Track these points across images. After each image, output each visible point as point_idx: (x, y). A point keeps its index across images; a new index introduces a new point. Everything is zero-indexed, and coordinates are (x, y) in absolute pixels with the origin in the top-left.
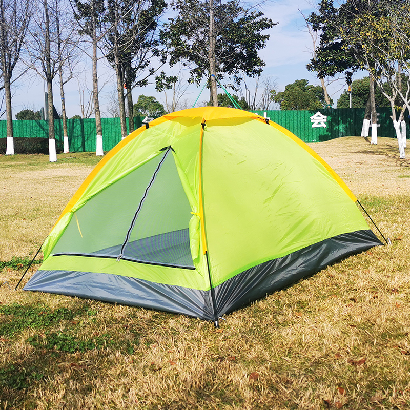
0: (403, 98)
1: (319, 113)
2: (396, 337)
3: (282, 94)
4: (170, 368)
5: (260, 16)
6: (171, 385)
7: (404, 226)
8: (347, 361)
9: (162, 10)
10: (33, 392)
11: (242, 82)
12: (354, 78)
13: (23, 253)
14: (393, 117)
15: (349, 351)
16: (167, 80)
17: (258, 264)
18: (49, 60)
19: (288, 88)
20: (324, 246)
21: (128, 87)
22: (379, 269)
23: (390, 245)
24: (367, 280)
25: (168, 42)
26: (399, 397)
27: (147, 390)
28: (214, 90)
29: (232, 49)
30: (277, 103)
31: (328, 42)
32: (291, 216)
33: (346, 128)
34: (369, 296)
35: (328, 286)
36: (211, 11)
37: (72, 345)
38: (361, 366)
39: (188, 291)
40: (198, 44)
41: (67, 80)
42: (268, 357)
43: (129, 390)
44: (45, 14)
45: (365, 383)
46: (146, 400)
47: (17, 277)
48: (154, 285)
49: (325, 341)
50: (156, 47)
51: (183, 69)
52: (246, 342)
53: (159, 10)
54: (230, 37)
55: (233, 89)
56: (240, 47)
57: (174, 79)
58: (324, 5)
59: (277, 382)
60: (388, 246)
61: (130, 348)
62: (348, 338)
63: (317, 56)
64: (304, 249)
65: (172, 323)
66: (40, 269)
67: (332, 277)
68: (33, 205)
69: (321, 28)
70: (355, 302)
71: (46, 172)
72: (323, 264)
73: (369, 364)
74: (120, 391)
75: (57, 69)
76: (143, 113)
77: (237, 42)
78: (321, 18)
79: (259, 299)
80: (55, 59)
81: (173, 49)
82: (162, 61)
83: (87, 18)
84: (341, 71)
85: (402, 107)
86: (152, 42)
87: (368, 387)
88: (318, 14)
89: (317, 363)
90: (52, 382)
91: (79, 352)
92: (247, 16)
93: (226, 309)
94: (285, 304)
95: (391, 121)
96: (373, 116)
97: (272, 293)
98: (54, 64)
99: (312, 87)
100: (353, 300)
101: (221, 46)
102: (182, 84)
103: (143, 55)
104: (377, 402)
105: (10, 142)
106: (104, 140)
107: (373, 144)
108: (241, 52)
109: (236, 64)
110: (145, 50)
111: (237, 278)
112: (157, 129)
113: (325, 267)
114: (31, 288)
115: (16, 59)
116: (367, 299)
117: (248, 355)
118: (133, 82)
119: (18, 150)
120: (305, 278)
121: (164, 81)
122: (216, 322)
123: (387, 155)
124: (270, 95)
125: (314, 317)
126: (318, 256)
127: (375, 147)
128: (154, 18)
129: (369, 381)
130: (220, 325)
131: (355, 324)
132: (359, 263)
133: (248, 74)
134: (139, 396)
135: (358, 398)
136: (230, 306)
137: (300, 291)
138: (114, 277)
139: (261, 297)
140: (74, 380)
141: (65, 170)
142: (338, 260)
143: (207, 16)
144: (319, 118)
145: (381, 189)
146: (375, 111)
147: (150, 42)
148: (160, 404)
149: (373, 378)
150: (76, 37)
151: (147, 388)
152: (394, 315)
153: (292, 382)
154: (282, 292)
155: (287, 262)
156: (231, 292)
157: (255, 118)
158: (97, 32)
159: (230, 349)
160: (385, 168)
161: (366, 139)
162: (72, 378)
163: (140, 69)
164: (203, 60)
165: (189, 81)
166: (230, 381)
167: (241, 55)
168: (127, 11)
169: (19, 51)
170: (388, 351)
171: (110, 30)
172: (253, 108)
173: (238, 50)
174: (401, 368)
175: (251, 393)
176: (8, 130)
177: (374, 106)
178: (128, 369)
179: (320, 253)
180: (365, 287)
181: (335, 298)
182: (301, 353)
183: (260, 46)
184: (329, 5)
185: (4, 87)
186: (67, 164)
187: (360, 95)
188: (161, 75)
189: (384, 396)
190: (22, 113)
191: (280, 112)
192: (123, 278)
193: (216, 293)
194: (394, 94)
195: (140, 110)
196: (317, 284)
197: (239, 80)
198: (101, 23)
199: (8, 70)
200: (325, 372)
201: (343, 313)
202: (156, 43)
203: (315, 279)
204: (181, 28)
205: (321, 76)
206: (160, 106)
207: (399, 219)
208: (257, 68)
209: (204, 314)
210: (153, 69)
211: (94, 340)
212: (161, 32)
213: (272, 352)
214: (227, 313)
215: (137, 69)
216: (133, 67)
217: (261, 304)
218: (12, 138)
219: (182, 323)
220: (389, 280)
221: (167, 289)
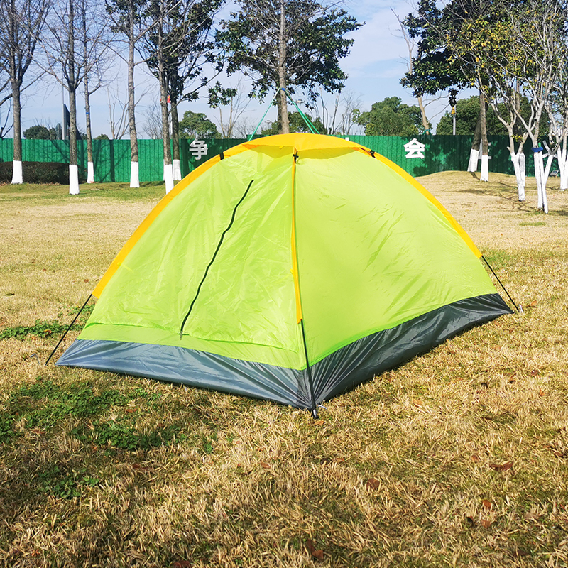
0: (526, 126)
1: (414, 140)
2: (546, 434)
3: (367, 114)
4: (263, 472)
5: (343, 14)
6: (266, 494)
7: (536, 289)
8: (488, 466)
9: (219, 4)
10: (88, 502)
11: (318, 98)
12: (458, 98)
13: (48, 315)
14: (511, 148)
15: (489, 451)
16: (224, 93)
17: (362, 337)
18: (72, 63)
19: (375, 107)
20: (442, 314)
21: (174, 101)
22: (512, 345)
23: (522, 314)
24: (498, 358)
25: (225, 44)
26: (561, 513)
27: (236, 502)
28: (284, 107)
29: (307, 56)
30: (361, 126)
31: (428, 51)
32: (400, 275)
33: (449, 160)
34: (504, 381)
35: (450, 366)
36: (282, 8)
37: (131, 440)
38: (507, 471)
39: (276, 370)
40: (263, 49)
41: (94, 89)
42: (387, 459)
43: (214, 501)
44: (68, 4)
45: (516, 495)
46: (236, 514)
47: (46, 348)
48: (231, 361)
49: (457, 438)
50: (211, 51)
51: (244, 79)
52: (356, 438)
53: (215, 4)
54: (304, 41)
55: (307, 106)
56: (317, 54)
57: (232, 93)
58: (425, 4)
59: (402, 492)
60: (520, 315)
61: (207, 446)
62: (485, 435)
63: (415, 69)
64: (417, 319)
65: (257, 411)
66: (79, 338)
67: (454, 354)
68: (53, 251)
69: (419, 33)
70: (487, 387)
71: (65, 207)
72: (441, 337)
73: (516, 470)
74: (202, 503)
75: (82, 75)
76: (189, 133)
77: (313, 47)
78: (421, 21)
79: (365, 383)
80: (81, 63)
81: (231, 53)
82: (217, 68)
83: (123, 11)
84: (443, 88)
85: (522, 136)
86: (205, 44)
87: (520, 499)
88: (417, 15)
89: (450, 467)
90: (110, 489)
91: (141, 449)
92: (326, 16)
93: (325, 394)
94: (398, 388)
95: (509, 153)
96: (484, 146)
97: (380, 374)
98: (79, 69)
99: (406, 106)
100: (485, 384)
101: (293, 51)
102: (241, 100)
103: (194, 59)
104: (533, 519)
105: (18, 167)
106: (140, 168)
107: (483, 181)
108: (318, 61)
109: (311, 76)
110: (195, 55)
111: (338, 355)
112: (234, 160)
113: (443, 341)
114: (67, 362)
115: (29, 62)
116: (503, 384)
117: (361, 455)
118: (179, 95)
119: (28, 178)
120: (420, 355)
121: (219, 95)
122: (314, 411)
123: (501, 196)
124: (352, 116)
125: (438, 407)
126: (435, 326)
127: (486, 185)
128: (209, 14)
129: (519, 492)
130: (320, 415)
131: (491, 417)
132: (486, 336)
133: (326, 88)
134: (228, 508)
135: (509, 515)
136: (330, 390)
137: (416, 372)
138: (178, 350)
139: (368, 379)
140: (140, 487)
141: (91, 206)
142: (459, 333)
143: (276, 13)
144: (415, 146)
145: (501, 240)
146: (486, 140)
147: (203, 44)
148: (255, 519)
149: (524, 487)
150: (109, 35)
151: (237, 498)
152: (538, 405)
153: (421, 492)
154: (393, 373)
155: (397, 335)
156: (330, 373)
157: (357, 149)
158: (135, 29)
159: (336, 447)
160: (501, 213)
161: (473, 174)
162: (135, 483)
163: (188, 78)
164: (270, 69)
165: (250, 96)
166: (342, 490)
167: (317, 65)
168: (174, 4)
169: (33, 51)
170: (538, 453)
171: (152, 28)
172: (332, 131)
173: (315, 58)
174: (558, 475)
175: (372, 507)
176: (16, 151)
177: (485, 133)
178: (209, 472)
179: (438, 323)
180: (497, 368)
181: (461, 382)
182: (428, 454)
183: (342, 53)
184: (431, 5)
185: (11, 96)
186: (93, 198)
187: (465, 119)
188: (216, 87)
189: (542, 512)
190: (32, 129)
191: (367, 138)
192: (190, 352)
193: (313, 373)
194: (512, 120)
195: (186, 130)
196: (435, 363)
197: (314, 96)
198: (140, 18)
199: (17, 75)
200: (462, 479)
201: (474, 402)
202: (210, 46)
203: (432, 356)
204: (244, 28)
205: (418, 94)
206: (212, 125)
207: (529, 280)
208: (337, 82)
209: (298, 401)
210: (206, 78)
211: (160, 434)
212: (218, 32)
213: (391, 451)
214: (327, 400)
215: (185, 78)
216: (180, 74)
217: (368, 388)
218: (20, 162)
219: (270, 412)
220: (527, 359)
221: (249, 367)
